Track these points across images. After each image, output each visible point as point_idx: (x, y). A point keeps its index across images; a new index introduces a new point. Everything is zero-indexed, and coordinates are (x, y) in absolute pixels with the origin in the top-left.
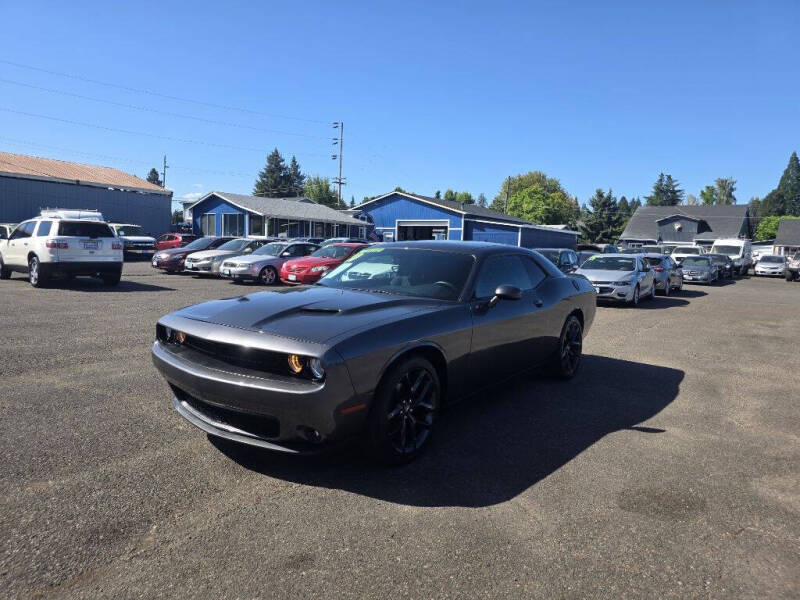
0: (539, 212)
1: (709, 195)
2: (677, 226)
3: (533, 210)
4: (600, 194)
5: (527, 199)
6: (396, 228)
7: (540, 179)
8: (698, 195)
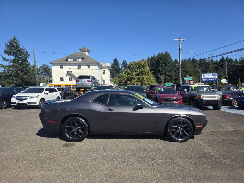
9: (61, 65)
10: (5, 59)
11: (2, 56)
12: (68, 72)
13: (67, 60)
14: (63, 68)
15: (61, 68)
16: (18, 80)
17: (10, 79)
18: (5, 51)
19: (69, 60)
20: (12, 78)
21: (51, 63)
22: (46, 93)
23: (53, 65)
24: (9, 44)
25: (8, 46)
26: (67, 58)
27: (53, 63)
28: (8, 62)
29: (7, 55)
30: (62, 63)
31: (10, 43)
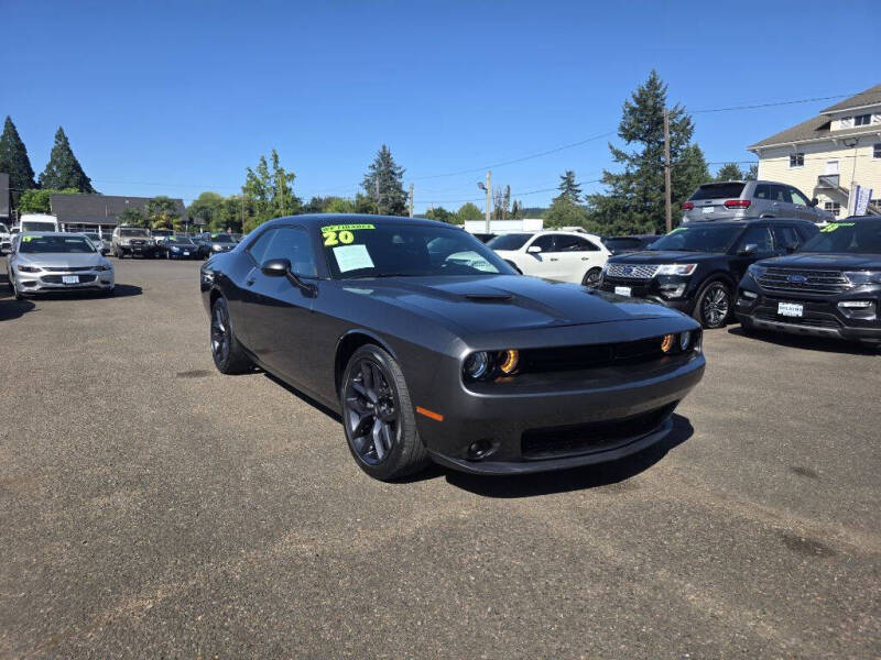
9: (796, 151)
10: (619, 156)
11: (611, 147)
12: (821, 180)
13: (827, 126)
14: (801, 163)
15: (793, 163)
16: (647, 220)
17: (623, 218)
18: (623, 128)
19: (836, 126)
20: (631, 216)
21: (754, 151)
22: (533, 254)
23: (761, 158)
24: (634, 105)
25: (633, 111)
26: (827, 119)
27: (762, 150)
28: (627, 162)
29: (625, 141)
30: (798, 145)
31: (638, 101)
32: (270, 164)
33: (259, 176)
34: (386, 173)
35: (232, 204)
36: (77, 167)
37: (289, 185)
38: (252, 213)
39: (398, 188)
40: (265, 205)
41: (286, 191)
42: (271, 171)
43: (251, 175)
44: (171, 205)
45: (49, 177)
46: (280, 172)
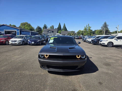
0: (29, 29)
1: (51, 27)
2: (50, 32)
3: (27, 28)
4: (38, 27)
5: (26, 27)
6: (4, 31)
7: (27, 23)
8: (50, 27)
32: (88, 26)
33: (86, 27)
34: (105, 26)
35: (83, 31)
36: (66, 28)
37: (90, 28)
38: (85, 32)
39: (107, 28)
40: (86, 31)
41: (90, 29)
42: (88, 27)
43: (85, 27)
44: (73, 32)
45: (63, 29)
46: (89, 27)
